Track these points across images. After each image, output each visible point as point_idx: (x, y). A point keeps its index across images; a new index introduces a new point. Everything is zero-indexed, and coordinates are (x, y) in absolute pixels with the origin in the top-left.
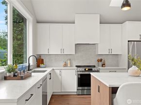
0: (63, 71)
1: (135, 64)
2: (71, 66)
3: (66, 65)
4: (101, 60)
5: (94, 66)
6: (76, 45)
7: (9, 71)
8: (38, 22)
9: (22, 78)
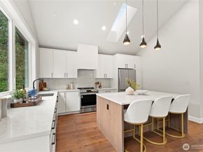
0: (67, 94)
1: (130, 86)
2: (74, 89)
3: (69, 88)
4: (98, 83)
5: (93, 88)
6: (79, 70)
7: (17, 97)
8: (40, 46)
9: (35, 104)
